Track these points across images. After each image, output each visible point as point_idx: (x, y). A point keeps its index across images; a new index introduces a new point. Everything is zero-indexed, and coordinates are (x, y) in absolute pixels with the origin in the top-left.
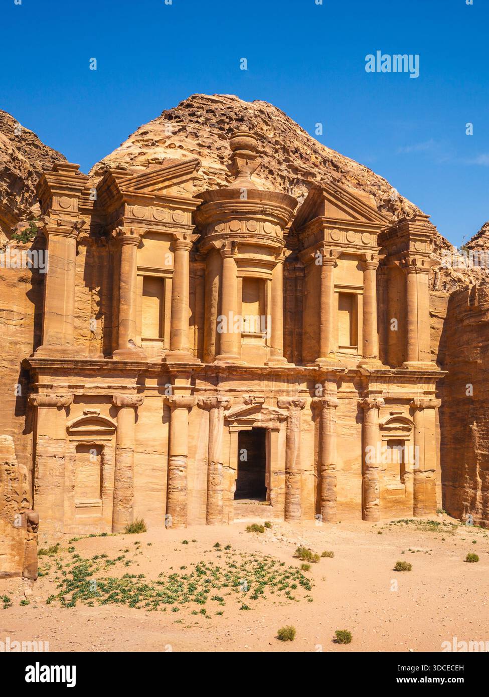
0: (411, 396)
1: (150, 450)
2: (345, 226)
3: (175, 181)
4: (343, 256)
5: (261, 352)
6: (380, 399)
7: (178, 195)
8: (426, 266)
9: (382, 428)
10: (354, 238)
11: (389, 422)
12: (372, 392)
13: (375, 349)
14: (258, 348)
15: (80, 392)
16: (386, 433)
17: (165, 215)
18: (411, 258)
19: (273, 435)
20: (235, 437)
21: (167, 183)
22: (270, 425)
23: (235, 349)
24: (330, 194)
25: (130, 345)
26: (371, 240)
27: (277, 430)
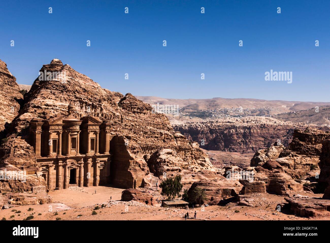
0: (105, 160)
1: (54, 174)
2: (92, 125)
3: (59, 120)
4: (92, 132)
5: (75, 153)
6: (99, 161)
7: (60, 123)
8: (109, 132)
9: (99, 167)
10: (94, 127)
11: (101, 166)
12: (97, 160)
13: (98, 151)
14: (74, 152)
15: (42, 165)
16: (99, 168)
17: (57, 128)
18: (106, 130)
19: (77, 170)
20: (70, 171)
21: (58, 121)
22: (76, 168)
23: (70, 153)
24: (90, 119)
25: (51, 155)
26: (98, 127)
27: (78, 169)
